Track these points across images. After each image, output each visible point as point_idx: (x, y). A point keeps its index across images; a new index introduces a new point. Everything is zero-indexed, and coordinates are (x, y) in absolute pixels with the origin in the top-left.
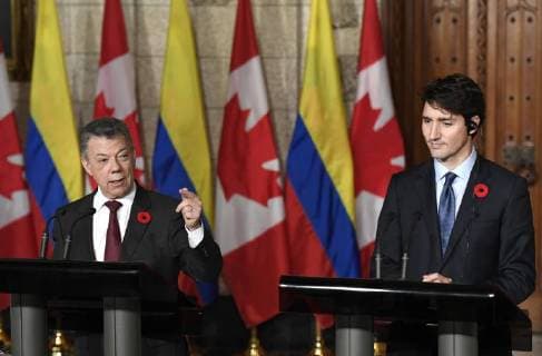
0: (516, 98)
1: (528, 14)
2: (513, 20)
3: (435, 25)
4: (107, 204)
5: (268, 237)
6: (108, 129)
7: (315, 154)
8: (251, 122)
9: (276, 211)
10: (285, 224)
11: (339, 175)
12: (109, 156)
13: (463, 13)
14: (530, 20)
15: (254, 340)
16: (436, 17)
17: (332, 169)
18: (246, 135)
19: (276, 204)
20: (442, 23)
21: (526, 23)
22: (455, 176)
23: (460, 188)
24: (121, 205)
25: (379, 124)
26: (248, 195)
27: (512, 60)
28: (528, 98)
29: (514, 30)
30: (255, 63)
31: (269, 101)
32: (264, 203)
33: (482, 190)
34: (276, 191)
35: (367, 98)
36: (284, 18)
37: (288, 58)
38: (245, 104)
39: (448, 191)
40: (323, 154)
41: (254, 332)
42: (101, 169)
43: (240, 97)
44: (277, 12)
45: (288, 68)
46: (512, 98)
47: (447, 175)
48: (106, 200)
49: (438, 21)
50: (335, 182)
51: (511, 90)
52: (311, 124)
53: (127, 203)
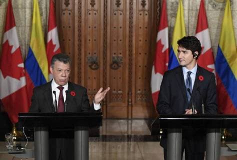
0: (91, 40)
1: (95, 12)
2: (90, 14)
3: (63, 15)
4: (58, 88)
5: (19, 91)
6: (65, 60)
7: (36, 61)
8: (13, 50)
9: (23, 82)
10: (26, 86)
11: (44, 68)
12: (63, 70)
13: (73, 11)
14: (95, 14)
15: (14, 128)
16: (63, 12)
17: (41, 66)
18: (12, 55)
19: (23, 79)
20: (65, 15)
21: (94, 15)
22: (191, 72)
23: (193, 77)
24: (63, 88)
25: (55, 50)
26: (13, 76)
27: (90, 27)
28: (95, 40)
29: (90, 17)
30: (14, 29)
31: (20, 42)
32: (19, 79)
33: (201, 78)
34: (23, 74)
35: (51, 41)
36: (20, 13)
37: (22, 27)
38: (11, 43)
39: (189, 79)
40: (38, 61)
41: (14, 125)
42: (58, 74)
43: (9, 40)
44: (18, 10)
45: (22, 30)
46: (89, 40)
47: (188, 72)
48: (58, 86)
49: (64, 14)
50: (42, 70)
51: (89, 38)
52: (34, 50)
53: (66, 88)
